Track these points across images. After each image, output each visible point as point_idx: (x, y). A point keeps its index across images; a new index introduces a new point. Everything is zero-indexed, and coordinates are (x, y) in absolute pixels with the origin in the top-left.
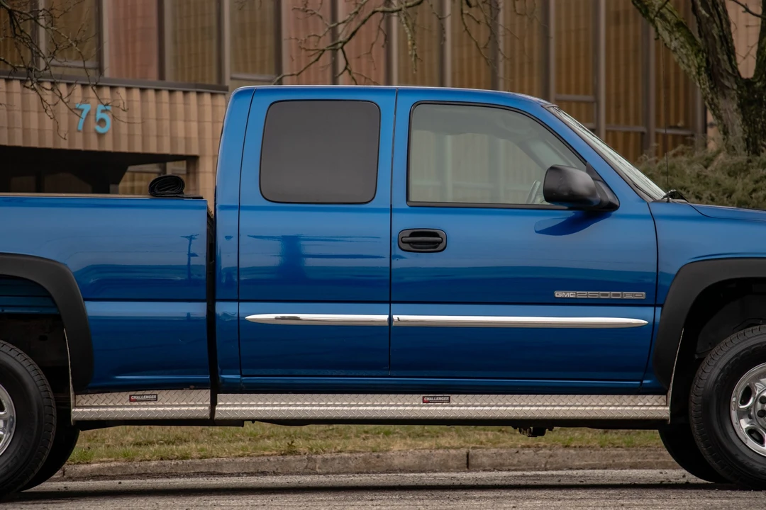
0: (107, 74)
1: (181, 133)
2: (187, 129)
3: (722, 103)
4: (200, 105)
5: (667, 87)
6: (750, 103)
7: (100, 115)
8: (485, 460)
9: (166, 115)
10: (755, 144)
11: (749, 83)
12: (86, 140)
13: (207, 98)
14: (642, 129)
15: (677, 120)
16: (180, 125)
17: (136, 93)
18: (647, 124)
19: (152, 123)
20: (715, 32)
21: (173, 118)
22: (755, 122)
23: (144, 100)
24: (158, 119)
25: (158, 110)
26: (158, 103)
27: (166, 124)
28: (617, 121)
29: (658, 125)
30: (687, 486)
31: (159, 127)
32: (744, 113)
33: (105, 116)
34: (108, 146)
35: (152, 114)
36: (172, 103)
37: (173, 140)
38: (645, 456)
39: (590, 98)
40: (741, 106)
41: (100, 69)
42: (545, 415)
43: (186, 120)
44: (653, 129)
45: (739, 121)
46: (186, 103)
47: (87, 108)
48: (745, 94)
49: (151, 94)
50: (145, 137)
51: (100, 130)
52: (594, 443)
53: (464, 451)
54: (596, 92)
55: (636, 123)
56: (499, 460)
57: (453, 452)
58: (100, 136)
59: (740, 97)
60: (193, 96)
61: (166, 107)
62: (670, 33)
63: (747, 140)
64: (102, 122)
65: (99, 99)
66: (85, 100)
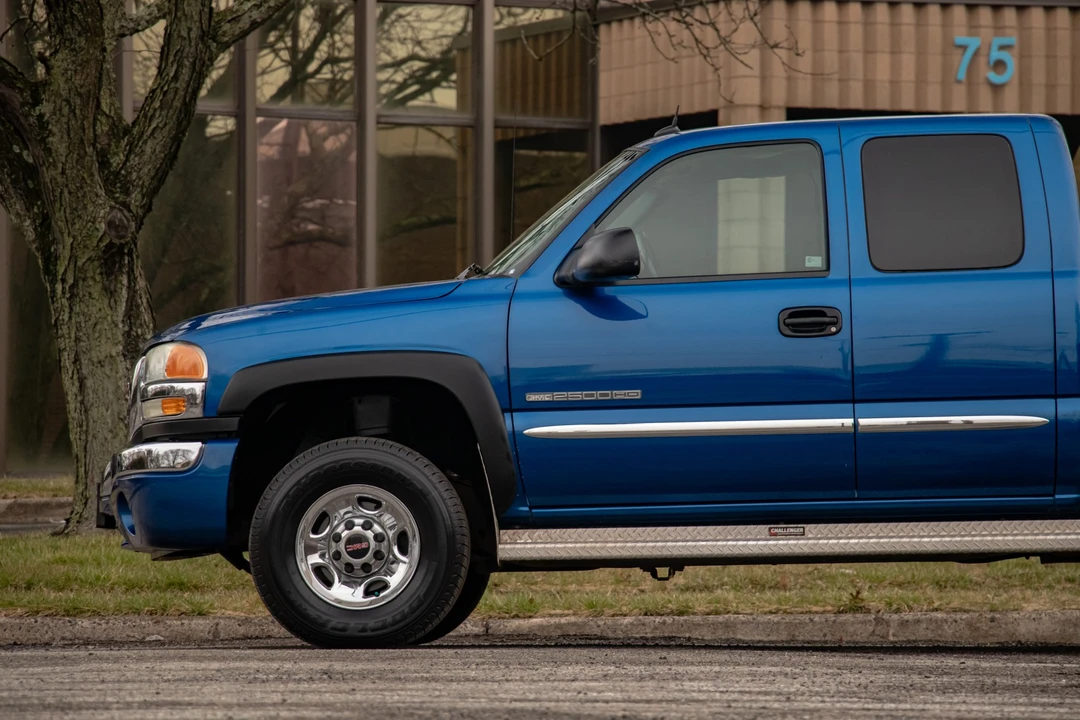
7: (996, 55)
12: (971, 96)
17: (1062, 16)
23: (1074, 27)
33: (1004, 55)
47: (974, 43)
51: (995, 78)
58: (997, 88)
64: (999, 65)
65: (999, 29)
66: (973, 28)
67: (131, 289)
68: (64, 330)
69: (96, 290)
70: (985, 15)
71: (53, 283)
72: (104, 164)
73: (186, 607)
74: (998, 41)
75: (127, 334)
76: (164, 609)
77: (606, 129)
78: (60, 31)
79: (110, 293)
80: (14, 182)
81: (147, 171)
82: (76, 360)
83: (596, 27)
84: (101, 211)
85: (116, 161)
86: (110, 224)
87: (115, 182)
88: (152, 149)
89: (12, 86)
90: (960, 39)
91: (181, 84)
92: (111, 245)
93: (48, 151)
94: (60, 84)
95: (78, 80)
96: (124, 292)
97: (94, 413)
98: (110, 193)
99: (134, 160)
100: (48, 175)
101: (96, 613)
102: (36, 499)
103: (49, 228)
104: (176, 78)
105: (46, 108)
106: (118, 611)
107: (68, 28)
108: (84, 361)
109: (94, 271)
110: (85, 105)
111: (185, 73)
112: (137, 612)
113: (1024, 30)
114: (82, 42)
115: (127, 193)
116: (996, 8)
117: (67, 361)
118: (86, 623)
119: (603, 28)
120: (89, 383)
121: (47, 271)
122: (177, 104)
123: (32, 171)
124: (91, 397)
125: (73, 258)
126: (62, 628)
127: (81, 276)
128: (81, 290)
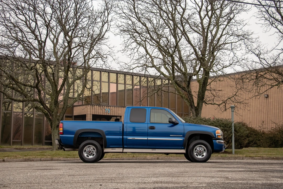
0: (110, 105)
1: (119, 113)
2: (120, 112)
3: (192, 110)
4: (122, 109)
5: (185, 107)
6: (196, 110)
7: (108, 110)
8: (160, 158)
9: (117, 110)
11: (196, 107)
12: (106, 113)
13: (123, 108)
14: (182, 113)
15: (186, 112)
16: (119, 112)
17: (113, 107)
18: (182, 112)
19: (115, 112)
20: (192, 100)
21: (118, 111)
23: (114, 108)
24: (116, 111)
25: (116, 110)
26: (116, 109)
27: (117, 111)
28: (179, 112)
29: (184, 112)
30: (188, 162)
31: (116, 112)
33: (109, 110)
34: (109, 115)
35: (115, 110)
36: (118, 109)
37: (118, 114)
38: (182, 158)
39: (175, 109)
41: (109, 104)
42: (169, 152)
43: (120, 111)
44: (183, 113)
45: (195, 112)
46: (120, 109)
47: (107, 109)
49: (115, 107)
50: (114, 113)
51: (109, 112)
52: (175, 156)
53: (157, 157)
54: (176, 108)
55: (181, 112)
56: (162, 158)
57: (156, 157)
58: (108, 113)
60: (121, 108)
61: (117, 109)
62: (186, 100)
63: (196, 115)
64: (109, 111)
66: (107, 108)
68: (53, 133)
69: (56, 129)
71: (52, 128)
75: (58, 133)
77: (74, 116)
79: (57, 129)
81: (61, 119)
82: (53, 135)
88: (61, 117)
92: (58, 125)
93: (53, 117)
94: (55, 111)
98: (57, 121)
99: (59, 118)
103: (52, 124)
105: (53, 113)
107: (56, 107)
109: (56, 127)
110: (57, 113)
111: (65, 110)
113: (110, 108)
115: (59, 121)
119: (74, 107)
125: (54, 126)
128: (54, 129)
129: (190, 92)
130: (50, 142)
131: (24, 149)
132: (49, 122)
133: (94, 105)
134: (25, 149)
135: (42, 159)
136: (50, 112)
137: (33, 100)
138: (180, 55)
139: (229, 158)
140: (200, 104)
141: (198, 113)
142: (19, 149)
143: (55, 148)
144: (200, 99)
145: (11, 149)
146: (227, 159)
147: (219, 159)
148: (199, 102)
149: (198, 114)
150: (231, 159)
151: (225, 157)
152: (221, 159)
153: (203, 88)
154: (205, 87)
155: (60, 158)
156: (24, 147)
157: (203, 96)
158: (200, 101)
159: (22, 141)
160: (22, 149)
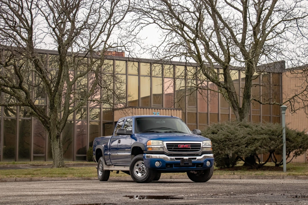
0: (164, 107)
3: (236, 112)
4: (177, 112)
5: (276, 108)
6: (241, 112)
8: (174, 177)
9: (170, 114)
10: (241, 120)
11: (240, 109)
13: (178, 111)
14: (270, 116)
18: (271, 115)
20: (233, 99)
22: (241, 116)
23: (166, 111)
26: (169, 112)
28: (265, 114)
29: (273, 115)
32: (239, 114)
35: (167, 114)
36: (171, 112)
39: (259, 110)
40: (239, 113)
41: (163, 106)
44: (272, 116)
45: (239, 115)
46: (174, 112)
48: (240, 111)
49: (167, 110)
53: (170, 176)
54: (260, 109)
56: (177, 177)
59: (239, 111)
63: (240, 119)
65: (158, 111)
66: (155, 111)
67: (60, 140)
68: (52, 145)
70: (156, 110)
71: (51, 140)
72: (57, 126)
73: (64, 176)
74: (157, 113)
75: (59, 145)
76: (62, 176)
77: (115, 122)
78: (52, 112)
79: (57, 141)
80: (47, 129)
81: (62, 127)
82: (53, 148)
83: (114, 111)
84: (56, 132)
85: (58, 126)
86: (57, 133)
87: (58, 128)
88: (62, 125)
89: (47, 118)
90: (154, 112)
91: (65, 118)
92: (57, 135)
93: (51, 125)
94: (52, 118)
95: (54, 117)
96: (59, 141)
97: (55, 154)
98: (57, 130)
99: (60, 126)
100: (50, 128)
101: (54, 177)
102: (50, 164)
103: (50, 134)
104: (65, 117)
105: (50, 120)
106: (57, 177)
107: (53, 112)
108: (54, 148)
109: (55, 138)
110: (55, 120)
111: (66, 116)
112: (59, 177)
113: (160, 112)
114: (54, 113)
115: (59, 130)
116: (157, 109)
117: (52, 148)
118: (53, 178)
119: (115, 111)
120: (55, 151)
121: (50, 138)
122: (65, 120)
123: (49, 127)
124: (55, 152)
125: (53, 137)
126: (51, 179)
127: (54, 139)
128: (54, 141)
129: (230, 88)
130: (82, 156)
131: (43, 165)
132: (47, 131)
133: (138, 108)
134: (45, 165)
135: (18, 179)
136: (46, 119)
137: (22, 104)
138: (219, 39)
139: (265, 177)
140: (245, 105)
141: (243, 116)
142: (36, 165)
143: (55, 165)
144: (245, 98)
145: (26, 165)
146: (262, 179)
147: (252, 178)
148: (244, 102)
149: (243, 118)
150: (267, 179)
151: (259, 176)
152: (255, 177)
153: (247, 83)
154: (249, 81)
155: (42, 177)
156: (43, 163)
157: (248, 93)
158: (245, 100)
159: (45, 156)
160: (41, 165)
